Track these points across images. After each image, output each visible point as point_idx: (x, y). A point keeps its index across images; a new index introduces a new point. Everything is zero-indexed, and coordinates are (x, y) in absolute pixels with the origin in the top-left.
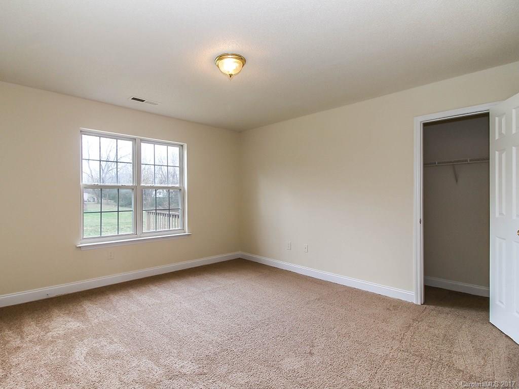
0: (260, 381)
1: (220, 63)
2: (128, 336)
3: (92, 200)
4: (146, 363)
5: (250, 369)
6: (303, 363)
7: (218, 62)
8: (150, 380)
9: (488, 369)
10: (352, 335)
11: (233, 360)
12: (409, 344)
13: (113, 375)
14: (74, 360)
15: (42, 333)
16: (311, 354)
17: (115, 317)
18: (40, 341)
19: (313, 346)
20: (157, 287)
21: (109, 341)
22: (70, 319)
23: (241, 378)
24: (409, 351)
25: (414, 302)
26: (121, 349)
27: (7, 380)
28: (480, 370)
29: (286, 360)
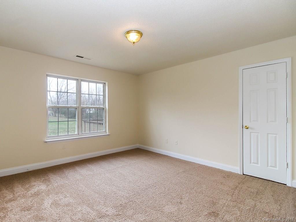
0: (152, 219)
1: (128, 35)
2: (75, 193)
3: (51, 115)
4: (85, 209)
5: (146, 212)
6: (176, 208)
7: (127, 35)
8: (89, 219)
9: (283, 212)
10: (204, 192)
11: (136, 207)
12: (237, 198)
13: (67, 215)
14: (44, 207)
15: (25, 192)
16: (181, 203)
17: (67, 182)
18: (24, 196)
19: (182, 199)
20: (91, 165)
21: (64, 196)
22: (41, 184)
23: (141, 217)
24: (237, 201)
25: (239, 173)
26: (71, 201)
27: (6, 219)
28: (278, 212)
29: (166, 207)
